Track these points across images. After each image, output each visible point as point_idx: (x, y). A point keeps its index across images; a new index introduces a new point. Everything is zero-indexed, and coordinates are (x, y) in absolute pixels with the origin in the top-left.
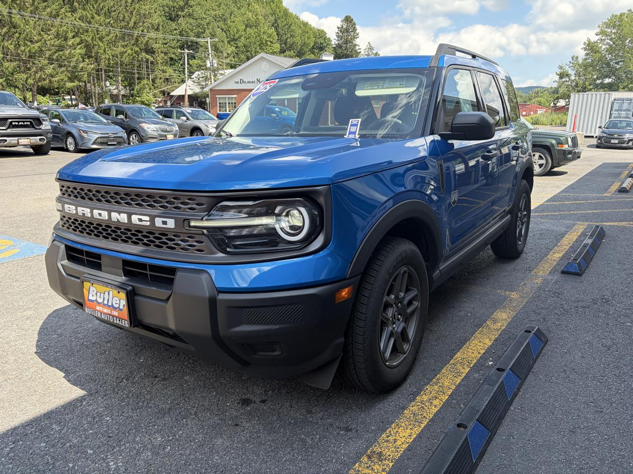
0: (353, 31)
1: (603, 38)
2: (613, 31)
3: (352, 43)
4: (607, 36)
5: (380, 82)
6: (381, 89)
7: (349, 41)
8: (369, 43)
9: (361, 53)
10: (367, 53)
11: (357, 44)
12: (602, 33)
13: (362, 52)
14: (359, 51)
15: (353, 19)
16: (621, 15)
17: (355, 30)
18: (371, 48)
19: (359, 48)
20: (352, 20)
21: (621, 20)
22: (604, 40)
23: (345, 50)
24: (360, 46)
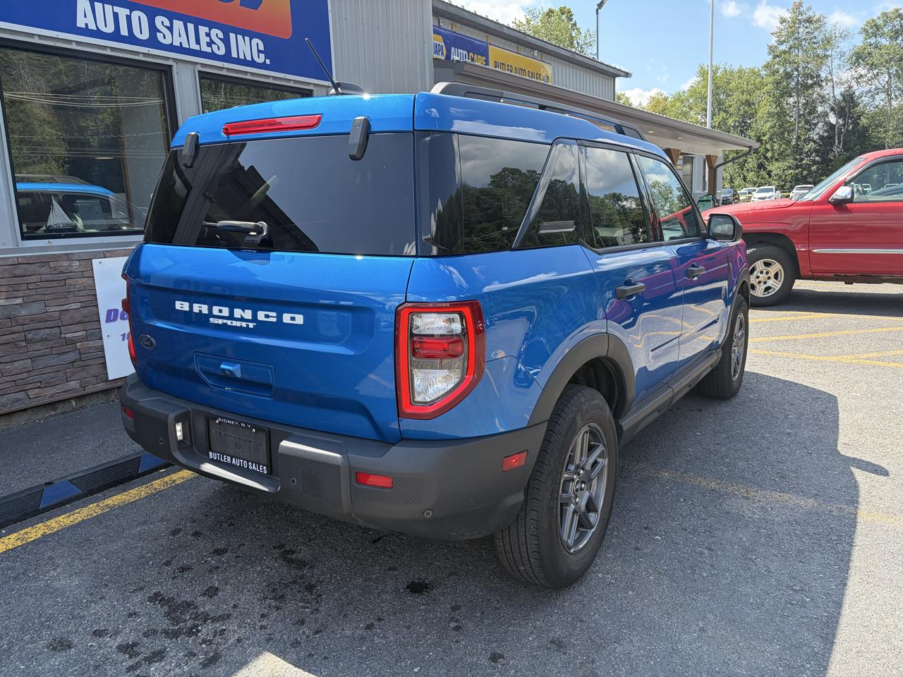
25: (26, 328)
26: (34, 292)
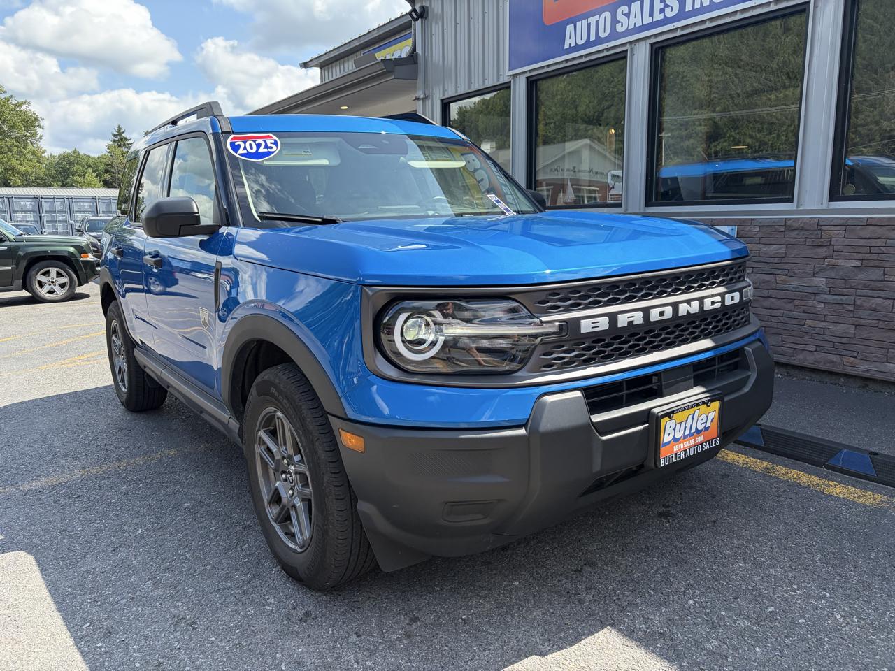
25: (859, 292)
26: (875, 257)
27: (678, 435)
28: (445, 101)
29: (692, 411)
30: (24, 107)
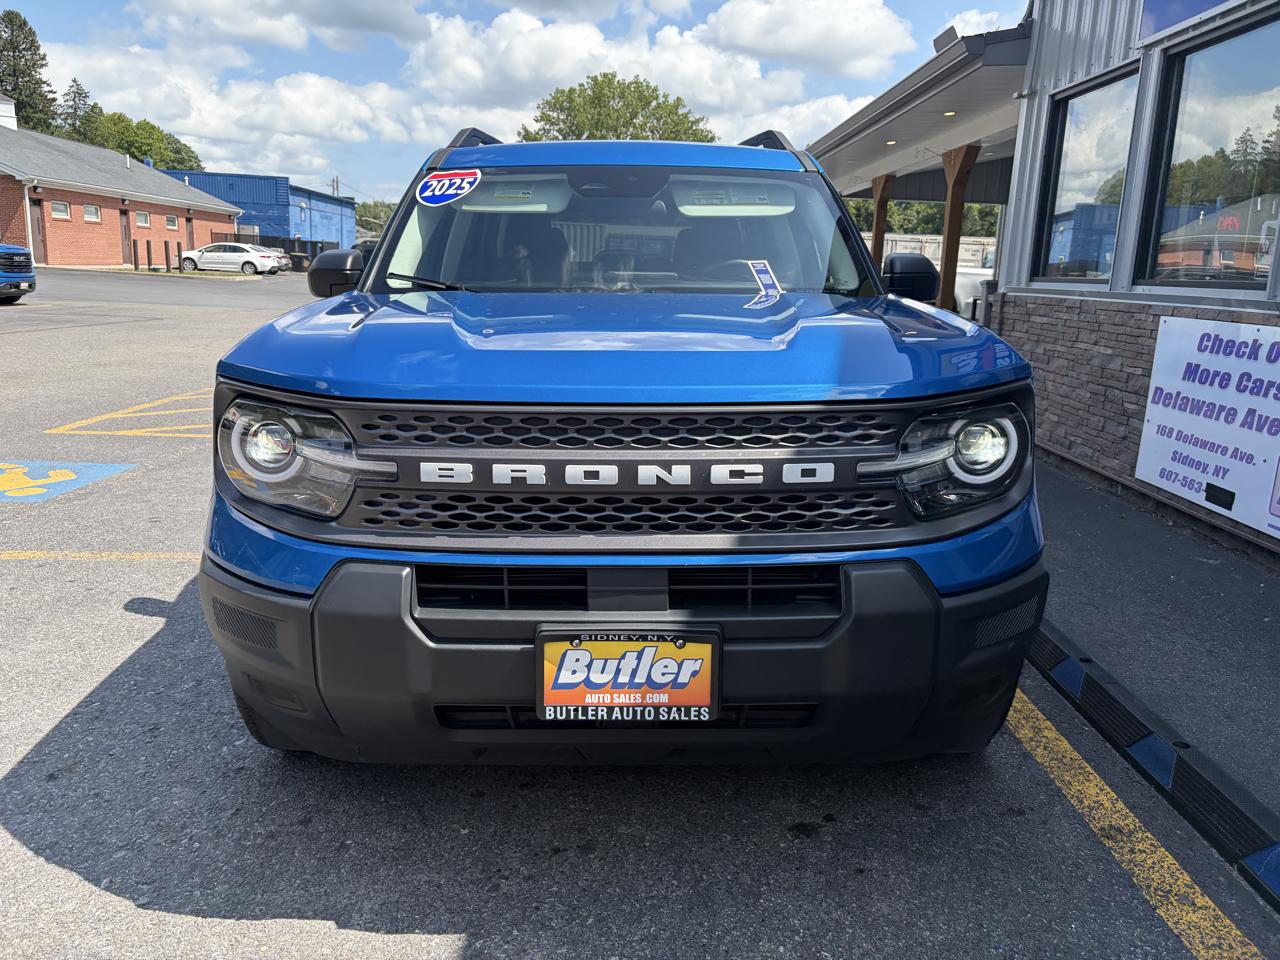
0: (29, 49)
1: (547, 127)
2: (561, 117)
3: (29, 75)
4: (552, 124)
5: (721, 192)
6: (727, 204)
7: (23, 72)
8: (74, 81)
9: (58, 102)
10: (71, 103)
11: (44, 79)
12: (544, 118)
13: (60, 101)
14: (50, 96)
15: (27, 20)
16: (572, 90)
17: (34, 47)
18: (79, 93)
19: (49, 89)
20: (25, 23)
21: (571, 101)
22: (549, 131)
23: (13, 90)
24: (52, 84)
27: (596, 678)
28: (1058, 97)
29: (640, 645)
30: (701, 126)
